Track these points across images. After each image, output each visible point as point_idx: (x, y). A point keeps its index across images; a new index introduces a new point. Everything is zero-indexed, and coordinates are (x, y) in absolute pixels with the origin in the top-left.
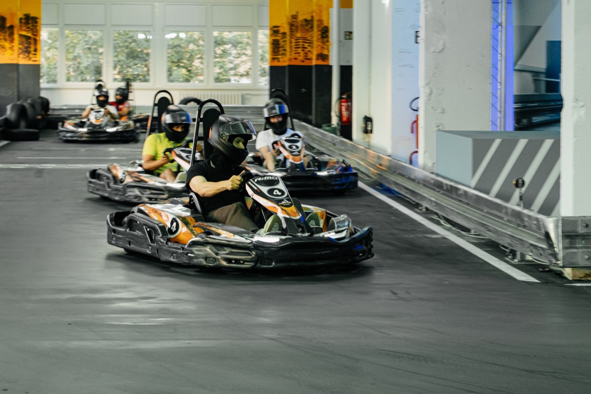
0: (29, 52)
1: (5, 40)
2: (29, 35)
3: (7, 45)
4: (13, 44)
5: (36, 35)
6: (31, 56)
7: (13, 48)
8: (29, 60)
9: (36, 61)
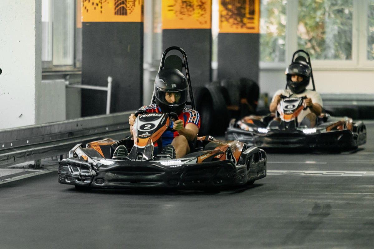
3: (195, 1)
6: (245, 20)
7: (203, 7)
8: (242, 27)
9: (253, 28)
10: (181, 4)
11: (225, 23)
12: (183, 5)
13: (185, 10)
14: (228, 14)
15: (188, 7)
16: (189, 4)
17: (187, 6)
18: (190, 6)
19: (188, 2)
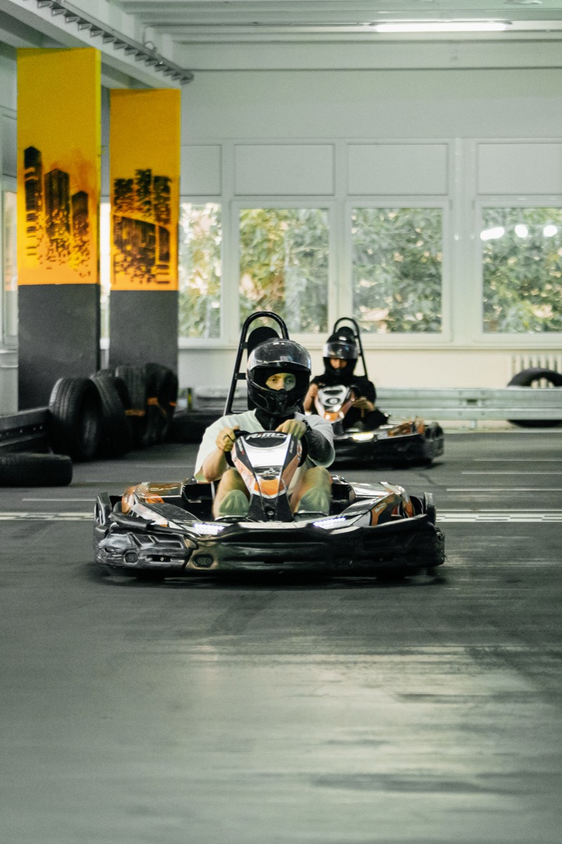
0: (151, 263)
1: (68, 229)
2: (151, 220)
3: (71, 239)
4: (85, 238)
5: (167, 221)
6: (154, 270)
7: (84, 248)
8: (149, 280)
9: (167, 282)
10: (49, 244)
11: (121, 275)
12: (52, 245)
13: (56, 254)
14: (125, 260)
15: (60, 249)
16: (62, 243)
17: (57, 247)
18: (63, 246)
19: (59, 241)
